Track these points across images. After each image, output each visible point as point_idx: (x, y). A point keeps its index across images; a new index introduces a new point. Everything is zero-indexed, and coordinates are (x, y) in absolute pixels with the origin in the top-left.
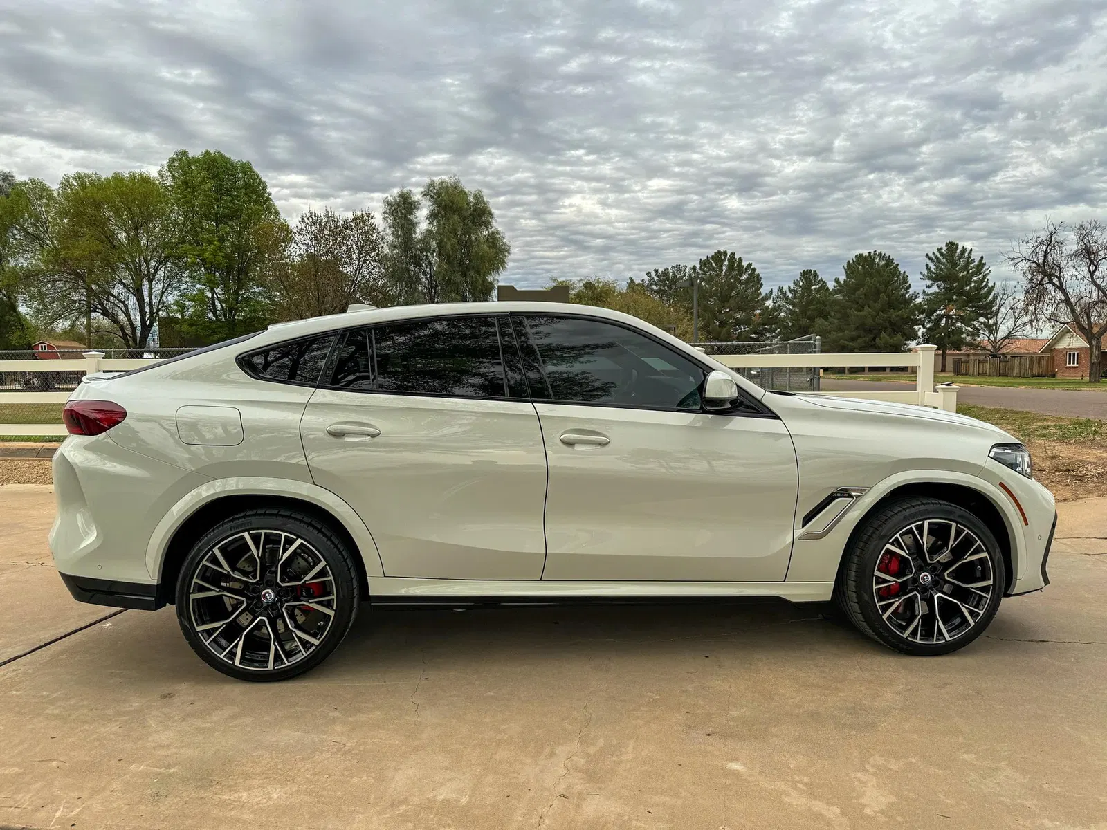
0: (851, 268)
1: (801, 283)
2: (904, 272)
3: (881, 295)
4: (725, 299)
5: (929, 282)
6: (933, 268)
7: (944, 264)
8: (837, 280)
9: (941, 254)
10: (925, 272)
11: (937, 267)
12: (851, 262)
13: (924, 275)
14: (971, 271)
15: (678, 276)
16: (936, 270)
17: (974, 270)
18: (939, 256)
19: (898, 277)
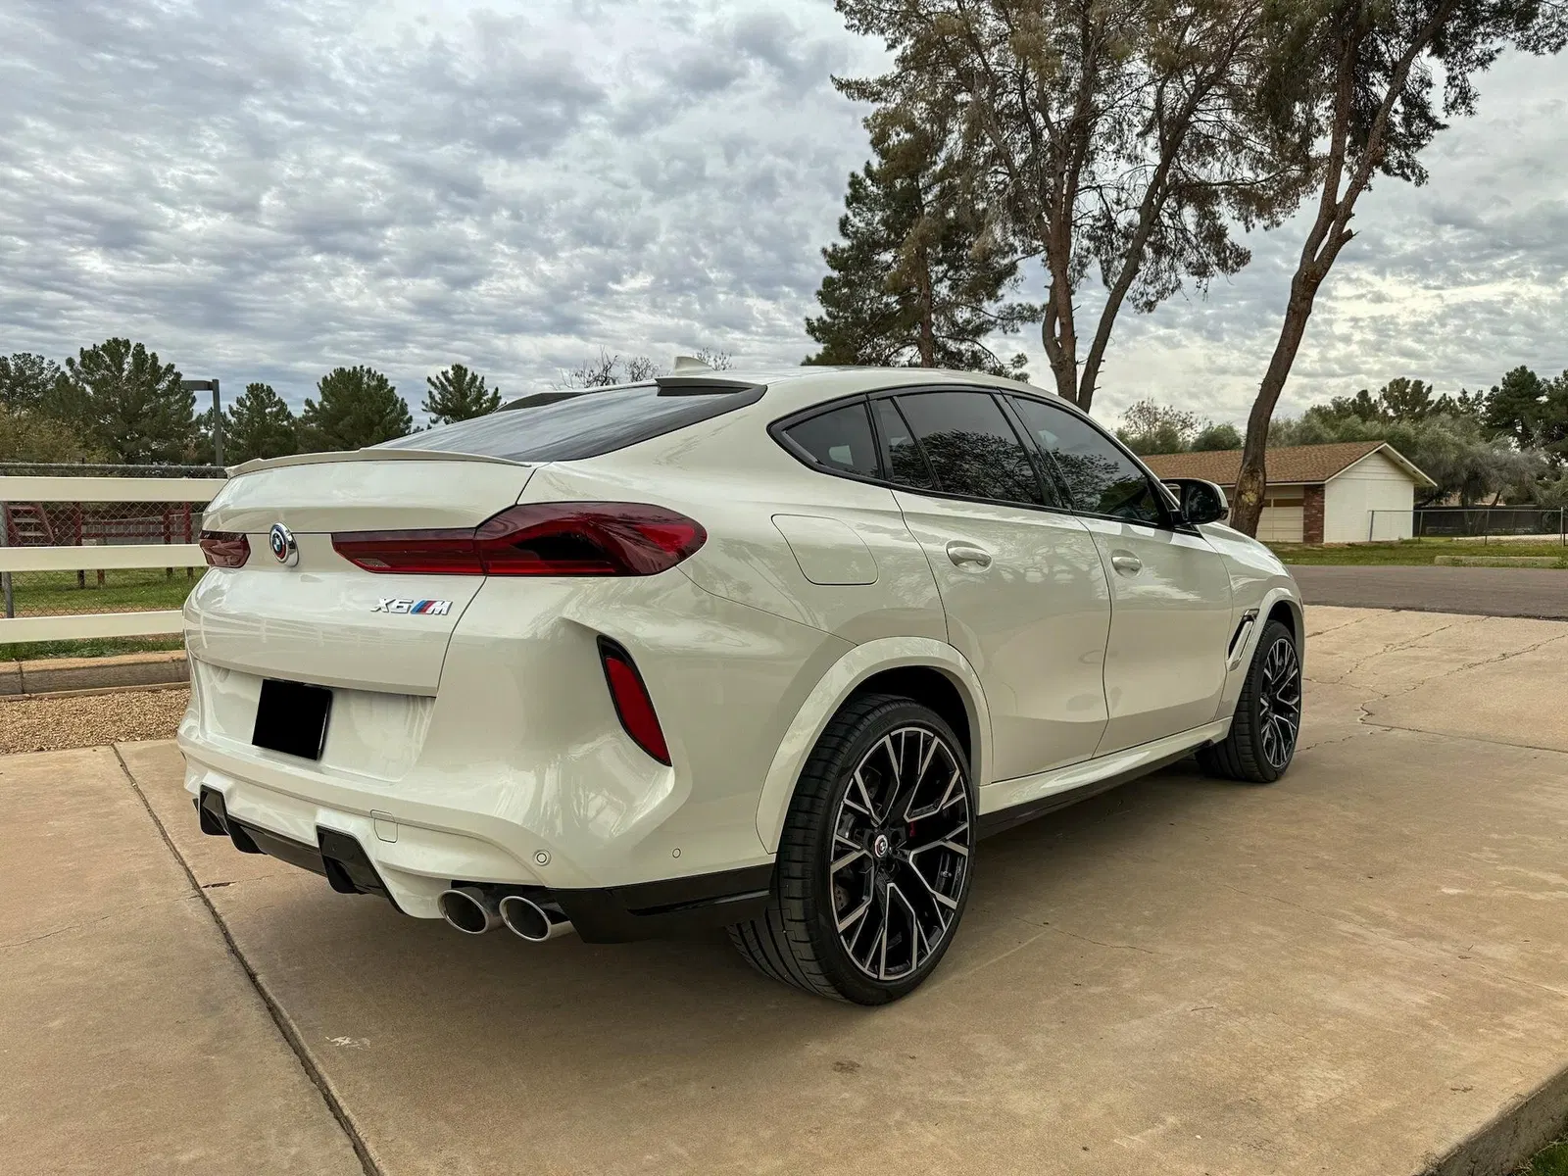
0: (329, 386)
1: (248, 403)
2: (403, 399)
3: (375, 428)
4: (131, 417)
5: (434, 416)
6: (438, 397)
7: (450, 393)
8: (309, 403)
9: (447, 379)
10: (428, 401)
11: (443, 396)
12: (329, 378)
13: (427, 406)
14: (484, 405)
15: (28, 373)
16: (443, 399)
17: (488, 404)
18: (444, 381)
19: (395, 405)
